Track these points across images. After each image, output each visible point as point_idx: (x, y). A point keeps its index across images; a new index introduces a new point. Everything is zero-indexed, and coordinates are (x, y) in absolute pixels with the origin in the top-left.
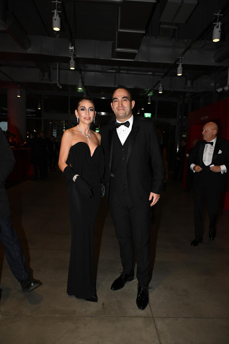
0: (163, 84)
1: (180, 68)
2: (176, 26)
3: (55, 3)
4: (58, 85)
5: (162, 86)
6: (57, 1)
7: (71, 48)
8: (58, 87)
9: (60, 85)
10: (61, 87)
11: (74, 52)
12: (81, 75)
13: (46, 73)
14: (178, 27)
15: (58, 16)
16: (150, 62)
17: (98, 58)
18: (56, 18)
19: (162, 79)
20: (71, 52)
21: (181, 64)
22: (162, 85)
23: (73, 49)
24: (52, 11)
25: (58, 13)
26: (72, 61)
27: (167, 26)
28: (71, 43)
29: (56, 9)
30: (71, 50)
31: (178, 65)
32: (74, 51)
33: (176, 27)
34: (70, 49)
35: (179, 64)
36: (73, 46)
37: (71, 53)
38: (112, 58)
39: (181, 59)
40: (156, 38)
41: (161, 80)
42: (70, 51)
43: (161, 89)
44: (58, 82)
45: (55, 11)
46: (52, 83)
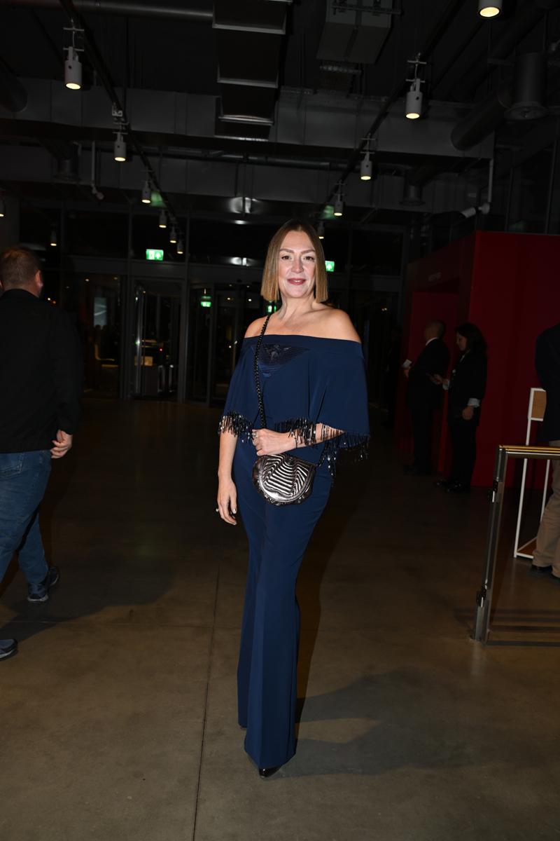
0: (343, 195)
1: (366, 163)
2: (357, 68)
3: (71, 32)
4: (94, 191)
5: (341, 200)
6: (74, 28)
7: (115, 114)
8: (95, 196)
9: (99, 189)
10: (101, 196)
11: (123, 122)
12: (150, 169)
13: (68, 162)
14: (360, 71)
15: (77, 58)
16: (308, 143)
17: (184, 134)
18: (71, 65)
19: (342, 183)
20: (116, 121)
21: (368, 154)
22: (341, 197)
23: (121, 115)
24: (65, 49)
25: (77, 52)
26: (120, 143)
27: (335, 69)
28: (115, 104)
29: (71, 45)
30: (118, 118)
31: (363, 157)
32: (123, 120)
33: (356, 71)
34: (113, 115)
35: (365, 154)
36: (121, 109)
37: (117, 123)
38: (216, 134)
39: (368, 143)
40: (315, 92)
41: (340, 184)
42: (115, 119)
43: (339, 205)
44: (93, 185)
45: (71, 49)
46: (82, 183)
